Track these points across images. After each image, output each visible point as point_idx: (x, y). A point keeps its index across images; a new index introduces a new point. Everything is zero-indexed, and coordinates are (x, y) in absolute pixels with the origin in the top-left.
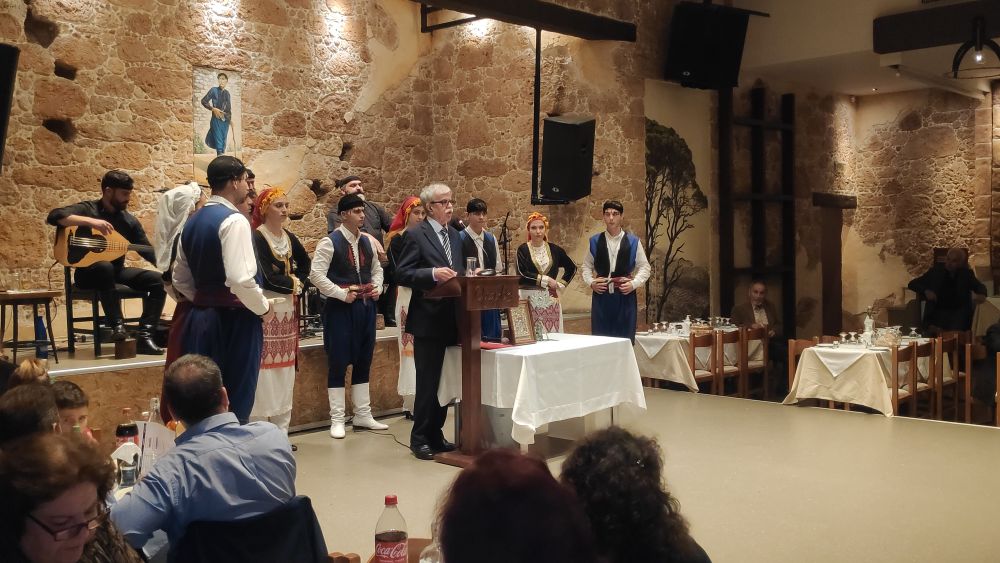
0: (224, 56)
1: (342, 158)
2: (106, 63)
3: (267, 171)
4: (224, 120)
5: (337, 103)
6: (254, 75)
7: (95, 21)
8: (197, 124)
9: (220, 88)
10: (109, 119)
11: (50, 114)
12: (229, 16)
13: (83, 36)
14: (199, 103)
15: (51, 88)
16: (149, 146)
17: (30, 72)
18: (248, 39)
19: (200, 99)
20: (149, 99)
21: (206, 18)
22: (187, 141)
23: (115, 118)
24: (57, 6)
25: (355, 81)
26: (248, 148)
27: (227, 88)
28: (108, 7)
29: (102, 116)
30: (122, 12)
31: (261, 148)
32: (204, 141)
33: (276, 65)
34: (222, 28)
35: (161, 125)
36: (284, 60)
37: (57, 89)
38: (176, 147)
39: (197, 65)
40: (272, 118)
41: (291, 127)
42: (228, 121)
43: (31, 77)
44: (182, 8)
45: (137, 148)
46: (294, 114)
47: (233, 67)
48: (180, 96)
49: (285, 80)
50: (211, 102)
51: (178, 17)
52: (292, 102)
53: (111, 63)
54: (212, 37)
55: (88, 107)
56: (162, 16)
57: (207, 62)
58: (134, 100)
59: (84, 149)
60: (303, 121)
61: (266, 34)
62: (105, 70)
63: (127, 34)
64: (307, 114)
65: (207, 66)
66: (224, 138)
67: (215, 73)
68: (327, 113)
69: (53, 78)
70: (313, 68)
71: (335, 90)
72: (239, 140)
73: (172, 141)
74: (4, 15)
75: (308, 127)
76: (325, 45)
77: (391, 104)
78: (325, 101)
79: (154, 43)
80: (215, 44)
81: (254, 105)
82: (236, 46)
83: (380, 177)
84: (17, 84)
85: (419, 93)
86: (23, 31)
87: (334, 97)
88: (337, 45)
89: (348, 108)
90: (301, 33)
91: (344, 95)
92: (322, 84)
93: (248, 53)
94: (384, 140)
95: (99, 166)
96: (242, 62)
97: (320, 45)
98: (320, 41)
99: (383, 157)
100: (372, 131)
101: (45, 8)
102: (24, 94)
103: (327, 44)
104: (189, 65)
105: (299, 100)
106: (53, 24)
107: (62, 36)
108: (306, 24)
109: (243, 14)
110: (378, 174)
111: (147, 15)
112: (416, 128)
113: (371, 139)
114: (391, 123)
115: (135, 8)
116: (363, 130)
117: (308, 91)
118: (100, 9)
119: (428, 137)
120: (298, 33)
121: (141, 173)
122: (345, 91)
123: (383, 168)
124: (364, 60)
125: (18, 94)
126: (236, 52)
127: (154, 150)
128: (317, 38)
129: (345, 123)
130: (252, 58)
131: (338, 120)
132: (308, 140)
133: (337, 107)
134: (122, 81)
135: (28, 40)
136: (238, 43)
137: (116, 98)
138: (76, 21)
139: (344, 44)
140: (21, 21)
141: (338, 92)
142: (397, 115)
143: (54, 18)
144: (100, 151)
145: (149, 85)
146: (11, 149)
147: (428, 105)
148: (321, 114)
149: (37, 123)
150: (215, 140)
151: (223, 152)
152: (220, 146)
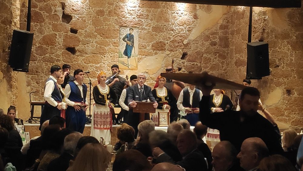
0: (132, 22)
1: (183, 58)
2: (88, 28)
3: (148, 64)
4: (131, 45)
5: (180, 37)
6: (144, 28)
7: (85, 13)
8: (120, 47)
9: (130, 34)
10: (88, 47)
11: (68, 46)
12: (135, 7)
13: (80, 19)
14: (121, 40)
15: (69, 37)
16: (102, 56)
17: (61, 33)
18: (142, 15)
19: (122, 38)
20: (103, 39)
21: (125, 9)
22: (116, 53)
23: (90, 46)
24: (72, 10)
26: (141, 56)
27: (133, 34)
28: (89, 8)
29: (86, 46)
30: (94, 10)
31: (146, 55)
32: (123, 53)
33: (154, 24)
34: (131, 12)
35: (106, 48)
36: (157, 22)
37: (71, 37)
38: (112, 56)
39: (122, 26)
40: (151, 44)
41: (159, 47)
42: (133, 46)
43: (62, 34)
44: (116, 6)
45: (98, 57)
46: (161, 42)
47: (135, 26)
48: (114, 37)
49: (157, 29)
50: (126, 39)
51: (115, 9)
52: (160, 37)
53: (89, 27)
54: (128, 15)
55: (81, 43)
56: (109, 10)
57: (125, 25)
58: (97, 40)
59: (79, 57)
60: (165, 44)
61: (150, 12)
62: (87, 30)
63: (96, 17)
64: (167, 42)
65: (125, 26)
66: (131, 53)
67: (128, 29)
68: (176, 41)
69: (70, 33)
70: (170, 23)
71: (180, 32)
72: (137, 53)
73: (110, 54)
74: (55, 14)
75: (167, 47)
76: (176, 14)
77: (207, 36)
78: (175, 36)
79: (105, 19)
80: (129, 18)
81: (144, 39)
82: (137, 18)
83: (200, 66)
84: (57, 36)
85: (223, 30)
86: (61, 19)
87: (179, 34)
88: (182, 14)
89: (186, 38)
90: (165, 10)
91: (184, 33)
92: (174, 29)
93: (142, 20)
94: (203, 51)
95: (84, 63)
96: (139, 24)
97: (174, 14)
98: (174, 13)
99: (202, 58)
100: (197, 47)
101: (68, 11)
102: (60, 40)
103: (177, 14)
104: (118, 26)
105: (163, 36)
106: (71, 16)
107: (73, 19)
108: (168, 7)
109: (141, 6)
110: (199, 65)
111: (103, 10)
112: (220, 45)
113: (196, 51)
114: (207, 43)
115: (99, 8)
116: (193, 47)
117: (167, 33)
118: (87, 9)
119: (227, 49)
120: (164, 11)
121: (98, 65)
122: (185, 32)
123: (202, 63)
124: (195, 19)
125: (58, 39)
126: (137, 20)
127: (103, 57)
128: (173, 12)
129: (184, 44)
130: (144, 22)
131: (181, 43)
132: (167, 52)
133: (181, 38)
134: (93, 33)
135: (63, 21)
136: (138, 17)
137: (91, 39)
138: (78, 14)
139: (186, 13)
140: (61, 15)
141: (181, 32)
142: (211, 40)
143: (71, 14)
144: (84, 58)
145: (103, 34)
146: (55, 57)
147: (227, 35)
148: (173, 42)
149: (63, 49)
150: (127, 53)
151: (130, 57)
152: (129, 55)
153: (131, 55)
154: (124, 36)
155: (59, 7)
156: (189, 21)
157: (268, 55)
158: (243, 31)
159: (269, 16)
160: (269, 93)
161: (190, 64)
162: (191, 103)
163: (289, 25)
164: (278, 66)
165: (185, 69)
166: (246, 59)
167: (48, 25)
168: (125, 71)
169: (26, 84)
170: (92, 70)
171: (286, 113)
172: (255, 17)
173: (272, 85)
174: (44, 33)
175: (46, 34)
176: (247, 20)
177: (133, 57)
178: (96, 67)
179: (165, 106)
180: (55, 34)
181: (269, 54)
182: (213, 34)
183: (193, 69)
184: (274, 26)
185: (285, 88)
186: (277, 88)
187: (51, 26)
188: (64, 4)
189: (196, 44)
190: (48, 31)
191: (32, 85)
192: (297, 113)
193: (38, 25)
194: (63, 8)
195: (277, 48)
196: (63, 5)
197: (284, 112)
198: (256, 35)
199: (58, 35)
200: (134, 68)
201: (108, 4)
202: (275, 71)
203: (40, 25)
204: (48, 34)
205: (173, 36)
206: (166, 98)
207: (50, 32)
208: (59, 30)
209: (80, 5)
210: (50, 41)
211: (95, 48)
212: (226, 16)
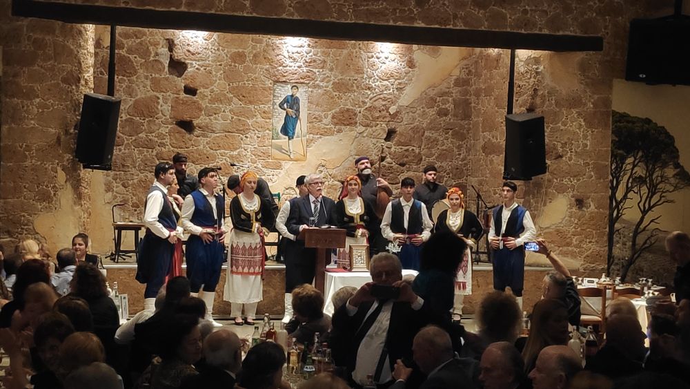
0: (296, 74)
1: (387, 139)
2: (216, 85)
3: (324, 151)
4: (294, 117)
5: (384, 100)
6: (318, 85)
7: (210, 59)
8: (275, 120)
9: (292, 96)
10: (216, 119)
11: (180, 118)
12: (301, 46)
13: (202, 69)
14: (277, 106)
15: (181, 102)
16: (241, 136)
17: (168, 94)
18: (315, 61)
19: (278, 104)
20: (243, 105)
21: (284, 49)
22: (267, 131)
23: (220, 118)
24: (187, 52)
25: (400, 84)
26: (312, 135)
27: (298, 95)
28: (218, 49)
29: (212, 117)
30: (228, 51)
31: (321, 134)
32: (279, 131)
33: (335, 77)
34: (295, 56)
35: (250, 122)
36: (342, 73)
37: (184, 103)
38: (260, 136)
39: (277, 82)
40: (330, 114)
41: (345, 119)
42: (297, 117)
43: (169, 96)
44: (267, 45)
45: (234, 137)
46: (348, 110)
47: (302, 81)
48: (264, 102)
49: (341, 87)
50: (285, 105)
51: (264, 51)
52: (346, 101)
53: (218, 84)
54: (288, 62)
55: (203, 112)
56: (254, 52)
57: (284, 79)
58: (233, 106)
59: (199, 138)
60: (355, 114)
61: (329, 56)
62: (215, 89)
63: (230, 65)
64: (359, 109)
65: (284, 82)
66: (294, 129)
67: (289, 86)
68: (375, 108)
69: (183, 95)
70: (365, 76)
71: (383, 91)
72: (305, 130)
73: (257, 132)
74: (156, 60)
75: (359, 119)
76: (376, 59)
77: (432, 99)
78: (374, 99)
79: (247, 70)
80: (290, 67)
81: (317, 105)
82: (306, 67)
83: (419, 153)
84: (161, 101)
85: (460, 88)
86: (167, 69)
87: (382, 96)
88: (386, 58)
89: (393, 103)
90: (356, 52)
91: (390, 94)
92: (372, 87)
93: (314, 70)
94: (424, 125)
95: (208, 149)
96: (309, 77)
97: (371, 60)
98: (373, 57)
99: (423, 138)
100: (414, 119)
101: (179, 54)
102: (165, 107)
103: (378, 58)
104: (271, 81)
105: (353, 100)
106: (184, 63)
107: (189, 70)
108: (361, 46)
109: (311, 44)
110: (417, 151)
111: (244, 52)
112: (455, 115)
113: (412, 126)
114: (432, 112)
115: (236, 49)
116: (406, 118)
117: (360, 93)
118: (214, 51)
119: (467, 122)
120: (354, 54)
121: (235, 153)
122: (391, 91)
123: (423, 147)
124: (410, 67)
125: (161, 106)
126: (305, 71)
127: (244, 138)
128: (370, 55)
129: (390, 114)
130: (318, 73)
131: (384, 113)
132: (359, 128)
133: (384, 103)
134: (225, 95)
135: (170, 73)
136: (307, 64)
137: (221, 106)
138: (198, 61)
139: (393, 57)
140: (166, 62)
141: (385, 92)
142: (438, 106)
143: (184, 59)
144: (209, 139)
145: (244, 96)
146: (156, 139)
147: (468, 97)
148: (369, 109)
149: (172, 123)
150: (287, 130)
151: (293, 138)
152: (291, 134)
153: (294, 133)
154: (281, 99)
155: (162, 47)
156: (399, 71)
157: (544, 136)
158: (497, 92)
159: (546, 66)
160: (545, 205)
161: (400, 150)
162: (406, 225)
163: (582, 83)
164: (561, 157)
165: (392, 159)
166: (503, 143)
167: (143, 80)
168: (283, 163)
169: (102, 188)
170: (224, 161)
171: (574, 240)
172: (520, 67)
173: (550, 190)
174: (137, 95)
175: (139, 97)
176: (505, 70)
177: (298, 137)
178: (231, 157)
179: (360, 231)
180: (155, 96)
181: (546, 134)
182: (442, 94)
183: (405, 159)
184: (553, 85)
185: (572, 197)
186: (560, 195)
187: (148, 83)
188: (173, 42)
189: (411, 114)
190: (143, 91)
191: (115, 189)
192: (593, 240)
193: (125, 80)
194: (171, 50)
195: (560, 125)
196: (171, 43)
197: (572, 240)
198: (521, 99)
199: (161, 98)
200: (299, 157)
201: (252, 41)
202: (555, 166)
203: (129, 80)
204: (143, 96)
205: (370, 99)
206: (361, 217)
207: (148, 93)
208: (164, 90)
209: (200, 43)
210: (146, 109)
211: (229, 121)
212: (465, 62)
